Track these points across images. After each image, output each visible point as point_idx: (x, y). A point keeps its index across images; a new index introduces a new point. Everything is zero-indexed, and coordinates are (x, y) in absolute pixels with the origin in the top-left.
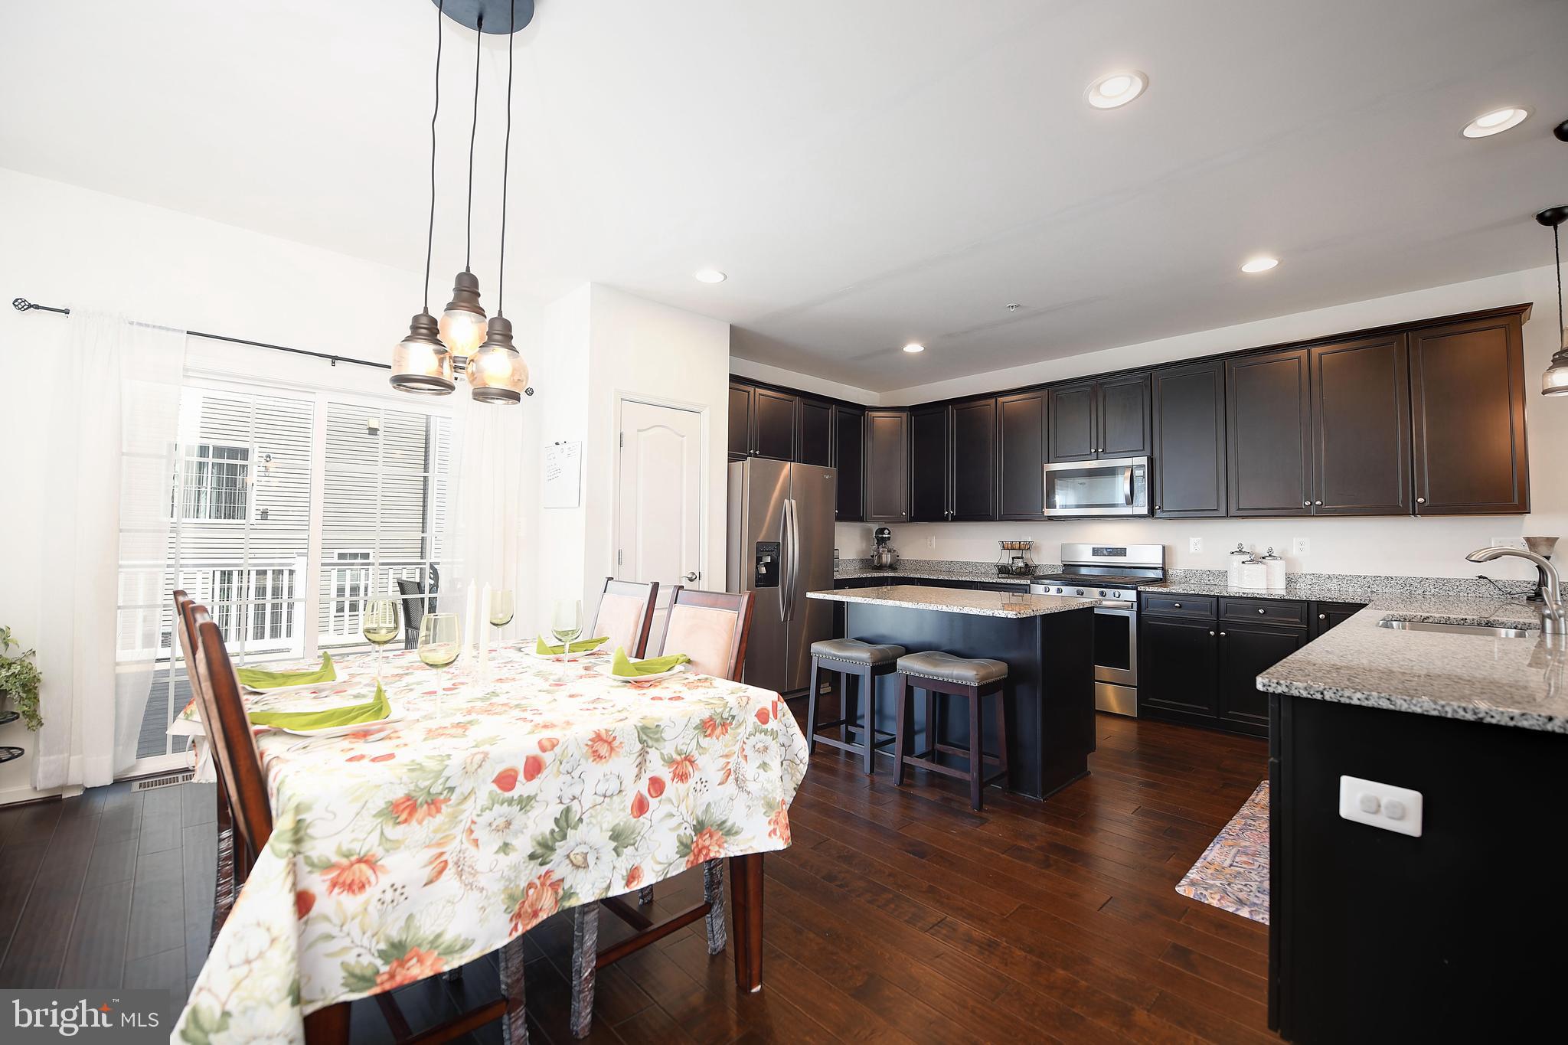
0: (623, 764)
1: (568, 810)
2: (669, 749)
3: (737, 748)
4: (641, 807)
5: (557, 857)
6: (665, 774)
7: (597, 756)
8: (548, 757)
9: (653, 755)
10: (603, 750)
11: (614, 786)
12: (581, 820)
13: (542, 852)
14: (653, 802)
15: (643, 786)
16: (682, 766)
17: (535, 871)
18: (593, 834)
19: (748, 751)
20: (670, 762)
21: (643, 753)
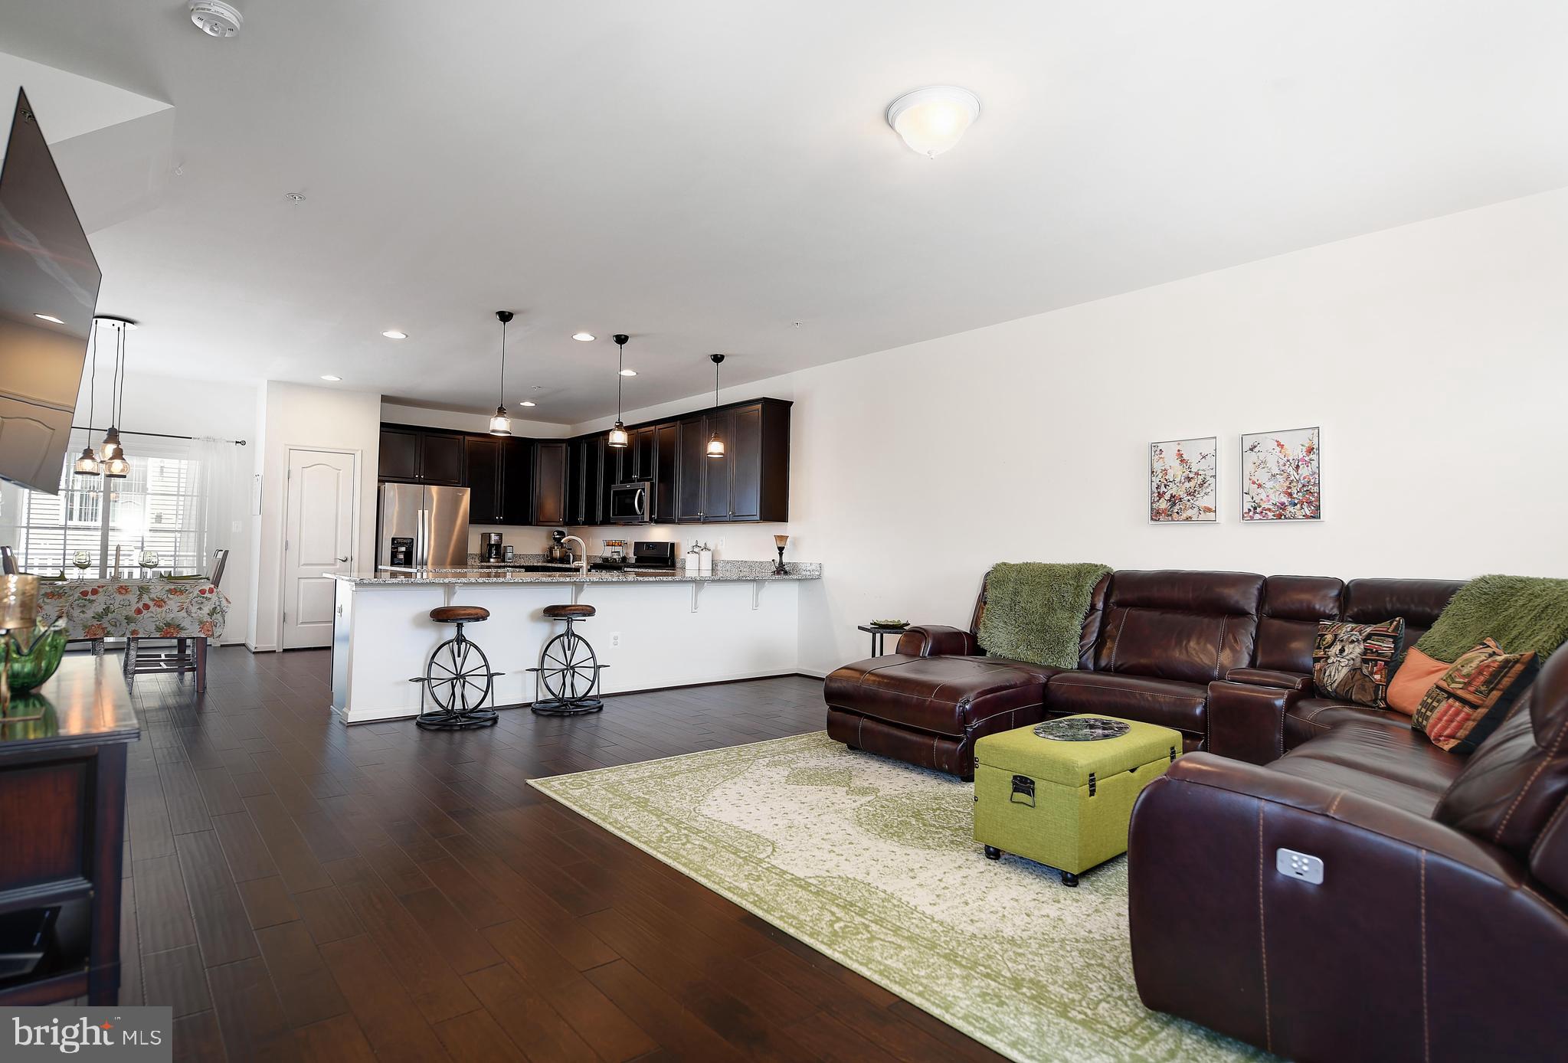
0: (133, 598)
1: (109, 607)
2: (153, 596)
3: (188, 601)
4: (139, 611)
5: (105, 620)
6: (151, 604)
7: (120, 593)
8: (100, 590)
9: (145, 596)
10: (123, 592)
11: (127, 603)
12: (114, 611)
13: (99, 617)
15: (140, 605)
16: (160, 603)
17: (95, 623)
18: (118, 616)
19: (194, 604)
20: (153, 600)
21: (140, 595)
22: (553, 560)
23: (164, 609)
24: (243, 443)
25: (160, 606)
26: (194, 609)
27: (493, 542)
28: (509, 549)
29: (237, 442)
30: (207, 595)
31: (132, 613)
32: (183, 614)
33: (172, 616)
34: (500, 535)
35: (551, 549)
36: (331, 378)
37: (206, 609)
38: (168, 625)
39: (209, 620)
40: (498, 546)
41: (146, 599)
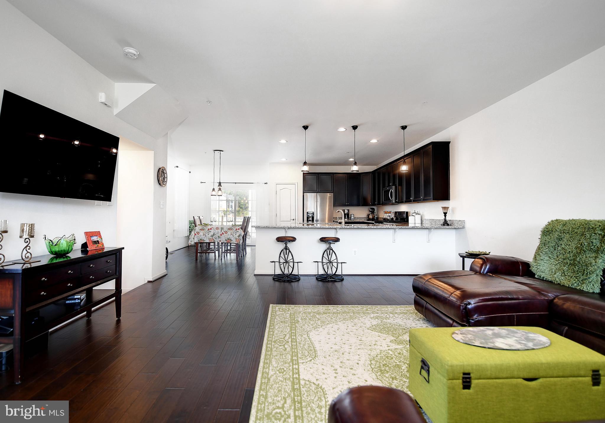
3: (233, 232)
4: (221, 235)
5: (214, 237)
6: (224, 233)
8: (212, 228)
9: (222, 230)
10: (217, 229)
11: (218, 232)
13: (212, 236)
14: (223, 235)
15: (221, 233)
16: (226, 232)
17: (211, 238)
18: (216, 236)
21: (221, 230)
22: (369, 219)
23: (227, 234)
24: (267, 183)
25: (226, 233)
26: (234, 235)
27: (346, 213)
28: (352, 215)
29: (265, 183)
30: (238, 230)
31: (219, 235)
32: (232, 236)
33: (229, 236)
34: (348, 210)
35: (368, 215)
36: (284, 160)
37: (237, 235)
38: (228, 239)
39: (238, 238)
40: (348, 214)
41: (223, 231)
